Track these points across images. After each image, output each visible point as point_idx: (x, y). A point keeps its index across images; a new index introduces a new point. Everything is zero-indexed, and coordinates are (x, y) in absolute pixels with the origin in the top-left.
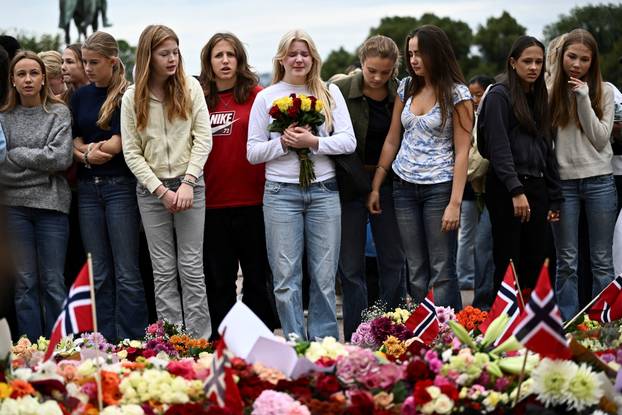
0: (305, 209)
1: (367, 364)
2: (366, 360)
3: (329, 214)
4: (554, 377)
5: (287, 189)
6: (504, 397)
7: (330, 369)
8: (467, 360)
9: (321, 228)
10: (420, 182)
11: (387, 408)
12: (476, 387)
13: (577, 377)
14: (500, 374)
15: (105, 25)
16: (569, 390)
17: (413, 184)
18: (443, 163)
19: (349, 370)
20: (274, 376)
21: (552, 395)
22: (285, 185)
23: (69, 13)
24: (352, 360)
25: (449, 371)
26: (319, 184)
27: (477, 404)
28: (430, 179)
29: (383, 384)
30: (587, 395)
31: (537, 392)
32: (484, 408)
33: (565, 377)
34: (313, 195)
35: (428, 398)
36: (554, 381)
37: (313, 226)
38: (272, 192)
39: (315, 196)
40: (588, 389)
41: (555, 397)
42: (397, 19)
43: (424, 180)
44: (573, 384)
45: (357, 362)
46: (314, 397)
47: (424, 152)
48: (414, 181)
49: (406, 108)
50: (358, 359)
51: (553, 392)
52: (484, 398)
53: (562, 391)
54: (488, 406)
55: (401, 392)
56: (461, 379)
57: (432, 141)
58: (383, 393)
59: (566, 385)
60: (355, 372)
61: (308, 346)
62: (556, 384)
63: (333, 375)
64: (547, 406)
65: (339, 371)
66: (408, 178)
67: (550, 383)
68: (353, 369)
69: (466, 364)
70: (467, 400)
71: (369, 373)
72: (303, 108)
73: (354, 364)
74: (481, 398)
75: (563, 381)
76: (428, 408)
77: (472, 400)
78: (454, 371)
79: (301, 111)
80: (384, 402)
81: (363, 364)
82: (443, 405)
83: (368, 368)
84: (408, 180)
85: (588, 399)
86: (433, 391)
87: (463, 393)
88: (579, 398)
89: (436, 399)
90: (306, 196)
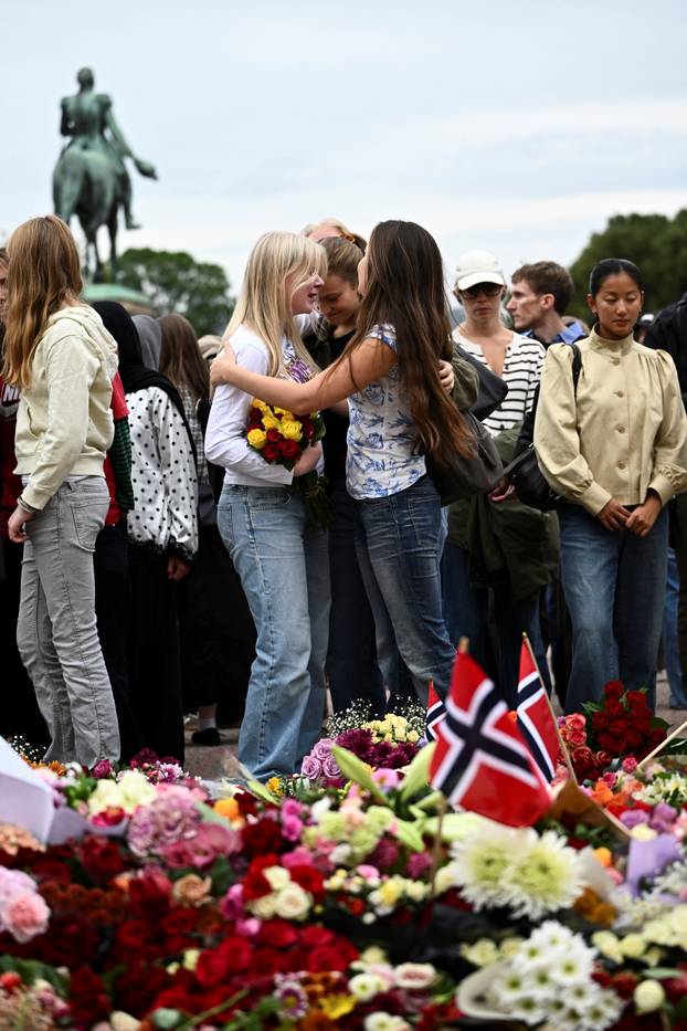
1: (178, 822)
2: (177, 815)
4: (488, 856)
6: (417, 890)
7: (117, 830)
8: (350, 820)
11: (198, 904)
12: (363, 869)
13: (532, 857)
14: (419, 845)
15: (130, 226)
16: (515, 881)
19: (146, 833)
20: (13, 840)
21: (485, 889)
23: (66, 206)
24: (153, 814)
25: (318, 838)
27: (359, 901)
29: (199, 860)
30: (552, 890)
31: (459, 883)
32: (371, 908)
33: (508, 857)
35: (265, 889)
36: (489, 862)
40: (552, 878)
41: (492, 892)
42: (635, 219)
44: (523, 870)
45: (161, 819)
46: (75, 881)
50: (164, 813)
51: (487, 883)
52: (372, 889)
53: (503, 883)
54: (379, 905)
55: (224, 875)
56: (338, 854)
58: (194, 878)
59: (510, 872)
60: (156, 836)
61: (94, 787)
62: (492, 869)
63: (122, 841)
64: (477, 908)
65: (131, 834)
67: (482, 867)
68: (152, 829)
69: (348, 828)
70: (342, 894)
71: (181, 839)
73: (155, 823)
74: (367, 890)
75: (505, 863)
76: (264, 907)
77: (349, 893)
78: (325, 839)
80: (194, 893)
81: (171, 823)
82: (292, 901)
83: (179, 830)
85: (551, 897)
86: (277, 876)
87: (336, 881)
88: (532, 895)
89: (278, 891)
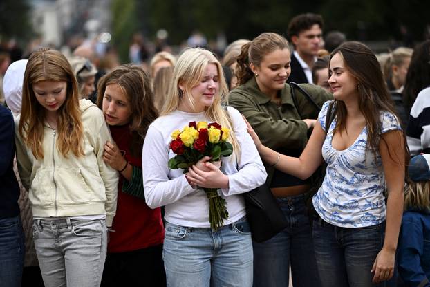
0: (216, 255)
3: (242, 259)
5: (195, 234)
9: (233, 276)
10: (340, 225)
17: (333, 226)
18: (366, 206)
22: (193, 229)
26: (230, 226)
28: (351, 222)
34: (224, 238)
37: (223, 274)
38: (178, 238)
39: (226, 240)
43: (345, 222)
47: (347, 192)
48: (334, 223)
49: (327, 141)
57: (356, 180)
66: (327, 218)
72: (212, 139)
79: (209, 143)
84: (327, 220)
90: (217, 241)
